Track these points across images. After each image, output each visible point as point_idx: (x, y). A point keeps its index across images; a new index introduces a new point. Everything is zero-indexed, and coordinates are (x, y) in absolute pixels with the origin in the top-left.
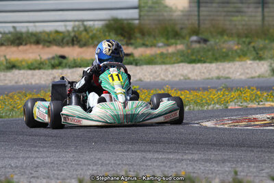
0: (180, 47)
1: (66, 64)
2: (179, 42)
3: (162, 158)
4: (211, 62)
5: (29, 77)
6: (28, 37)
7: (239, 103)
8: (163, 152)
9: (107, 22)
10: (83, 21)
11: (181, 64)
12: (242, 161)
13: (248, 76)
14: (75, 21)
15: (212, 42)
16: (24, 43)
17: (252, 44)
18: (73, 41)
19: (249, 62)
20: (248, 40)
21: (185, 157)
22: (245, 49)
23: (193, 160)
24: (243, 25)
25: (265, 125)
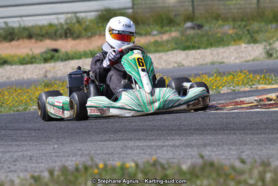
0: (175, 34)
1: (58, 57)
2: (173, 29)
3: (143, 146)
4: (205, 48)
5: (21, 72)
6: (21, 32)
7: (232, 87)
8: (145, 140)
9: (100, 13)
10: (76, 13)
11: (175, 52)
12: (223, 144)
13: (242, 60)
14: (68, 13)
15: (206, 27)
16: (16, 38)
17: (247, 28)
18: (66, 33)
19: (243, 45)
20: (244, 23)
21: (167, 143)
22: (241, 33)
23: (174, 146)
24: (239, 9)
25: (251, 107)
